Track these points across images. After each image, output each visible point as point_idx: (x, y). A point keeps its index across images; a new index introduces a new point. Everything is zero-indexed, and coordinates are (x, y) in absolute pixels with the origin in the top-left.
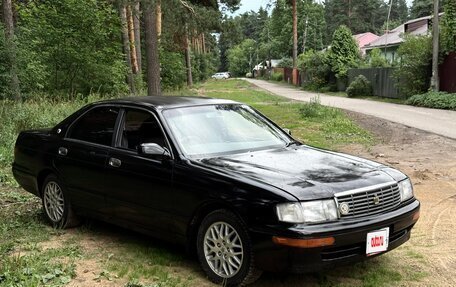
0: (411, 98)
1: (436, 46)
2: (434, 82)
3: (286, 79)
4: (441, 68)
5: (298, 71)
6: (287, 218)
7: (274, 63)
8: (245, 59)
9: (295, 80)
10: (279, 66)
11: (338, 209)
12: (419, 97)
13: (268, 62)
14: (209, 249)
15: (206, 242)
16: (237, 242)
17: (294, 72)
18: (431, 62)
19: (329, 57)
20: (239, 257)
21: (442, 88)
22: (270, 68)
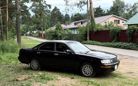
0: (83, 42)
1: (88, 29)
2: (88, 38)
3: (40, 37)
4: (90, 35)
5: (44, 34)
6: (103, 63)
7: (35, 32)
8: (23, 30)
9: (43, 37)
10: (36, 33)
11: (111, 61)
12: (85, 42)
13: (32, 32)
14: (84, 71)
15: (83, 69)
16: (91, 68)
17: (43, 35)
18: (87, 33)
19: (55, 31)
20: (92, 71)
21: (90, 40)
22: (33, 33)
